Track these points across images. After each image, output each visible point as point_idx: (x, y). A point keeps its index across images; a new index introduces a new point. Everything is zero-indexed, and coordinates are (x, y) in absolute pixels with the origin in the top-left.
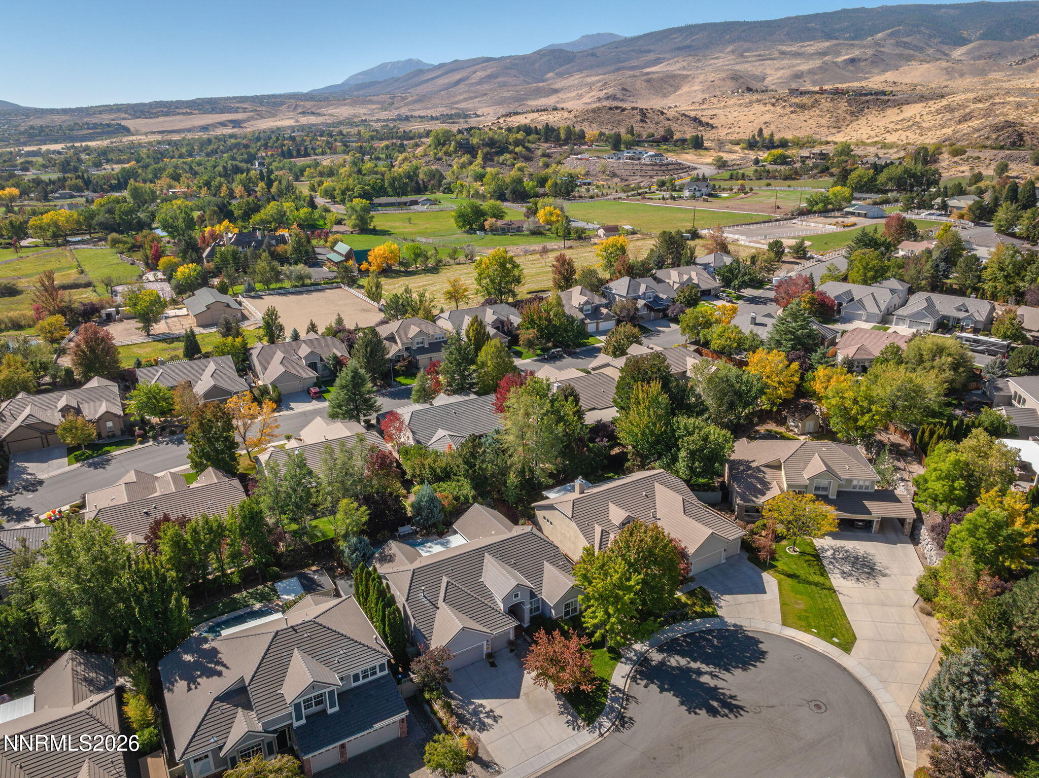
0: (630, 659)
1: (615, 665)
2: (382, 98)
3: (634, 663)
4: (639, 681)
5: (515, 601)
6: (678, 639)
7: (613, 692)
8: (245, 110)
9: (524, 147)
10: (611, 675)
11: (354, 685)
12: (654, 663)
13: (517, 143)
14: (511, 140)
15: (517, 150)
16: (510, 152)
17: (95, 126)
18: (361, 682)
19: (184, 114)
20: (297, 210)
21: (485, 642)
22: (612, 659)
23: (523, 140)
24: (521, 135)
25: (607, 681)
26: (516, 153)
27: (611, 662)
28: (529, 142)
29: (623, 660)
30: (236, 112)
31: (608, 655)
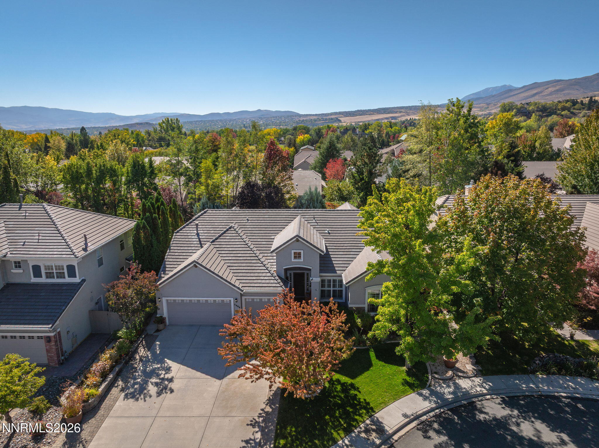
0: (440, 396)
1: (404, 393)
2: (481, 105)
3: (443, 402)
4: (431, 433)
5: (300, 263)
6: (558, 398)
7: (367, 431)
8: (400, 112)
9: (569, 111)
10: (385, 404)
11: (34, 280)
12: (481, 417)
13: (564, 109)
14: (559, 107)
15: (563, 113)
16: (558, 115)
17: (326, 119)
18: (43, 280)
19: (369, 114)
20: (391, 127)
21: (232, 299)
22: (406, 383)
23: (570, 108)
24: (568, 105)
25: (370, 410)
26: (562, 115)
27: (402, 387)
28: (574, 109)
29: (425, 392)
30: (396, 113)
31: (404, 376)
